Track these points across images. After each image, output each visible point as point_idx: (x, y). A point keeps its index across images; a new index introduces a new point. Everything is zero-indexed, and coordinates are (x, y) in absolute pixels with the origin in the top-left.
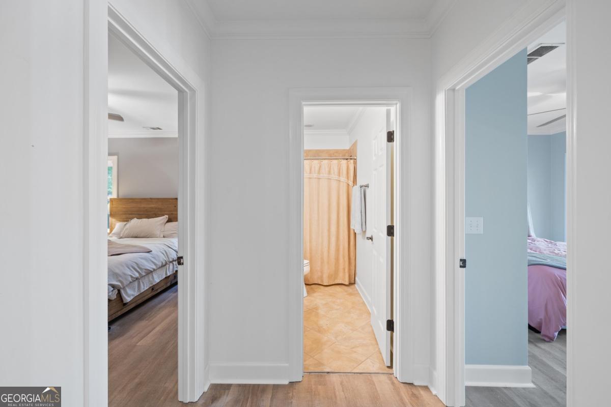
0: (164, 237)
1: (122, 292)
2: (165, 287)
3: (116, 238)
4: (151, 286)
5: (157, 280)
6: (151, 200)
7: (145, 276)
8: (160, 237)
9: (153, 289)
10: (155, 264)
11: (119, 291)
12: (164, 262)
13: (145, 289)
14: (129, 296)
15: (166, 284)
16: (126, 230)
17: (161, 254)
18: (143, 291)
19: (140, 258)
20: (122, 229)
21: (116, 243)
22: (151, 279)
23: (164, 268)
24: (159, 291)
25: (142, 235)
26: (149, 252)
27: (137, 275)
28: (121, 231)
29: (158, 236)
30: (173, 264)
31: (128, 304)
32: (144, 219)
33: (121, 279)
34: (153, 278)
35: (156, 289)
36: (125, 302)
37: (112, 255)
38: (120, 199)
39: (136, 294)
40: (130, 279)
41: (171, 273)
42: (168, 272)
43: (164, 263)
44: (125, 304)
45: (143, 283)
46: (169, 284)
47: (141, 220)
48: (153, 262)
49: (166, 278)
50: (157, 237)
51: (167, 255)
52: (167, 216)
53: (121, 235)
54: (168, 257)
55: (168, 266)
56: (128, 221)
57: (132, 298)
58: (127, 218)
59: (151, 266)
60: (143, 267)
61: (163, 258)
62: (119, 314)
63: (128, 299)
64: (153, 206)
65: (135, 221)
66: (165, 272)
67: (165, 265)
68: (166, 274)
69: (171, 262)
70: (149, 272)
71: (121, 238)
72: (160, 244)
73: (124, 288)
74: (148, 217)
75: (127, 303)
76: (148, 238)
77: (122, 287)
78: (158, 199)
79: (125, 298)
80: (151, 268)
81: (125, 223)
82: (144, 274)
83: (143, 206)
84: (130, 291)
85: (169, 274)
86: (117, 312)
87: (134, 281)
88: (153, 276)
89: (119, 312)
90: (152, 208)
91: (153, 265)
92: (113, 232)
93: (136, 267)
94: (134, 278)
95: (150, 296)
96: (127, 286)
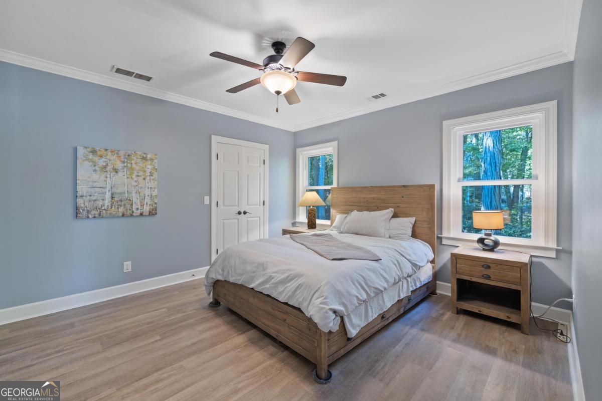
0: (390, 237)
1: (346, 320)
2: (397, 315)
3: (336, 232)
4: (381, 312)
5: (388, 305)
6: (372, 189)
7: (373, 297)
8: (384, 237)
9: (383, 317)
10: (387, 281)
11: (342, 318)
12: (397, 278)
13: (374, 318)
14: (354, 327)
15: (399, 310)
16: (346, 223)
17: (394, 265)
18: (372, 320)
19: (367, 268)
20: (342, 222)
21: (337, 240)
22: (381, 302)
23: (396, 286)
24: (390, 320)
25: (363, 232)
26: (378, 260)
27: (365, 296)
28: (341, 225)
29: (383, 235)
30: (407, 281)
31: (352, 340)
32: (366, 212)
33: (344, 300)
34: (383, 301)
35: (387, 317)
36: (349, 336)
37: (333, 259)
38: (340, 188)
39: (363, 324)
40: (356, 302)
41: (405, 295)
42: (401, 293)
43: (397, 280)
44: (349, 339)
45: (371, 307)
46: (402, 311)
47: (361, 213)
48: (384, 278)
49: (398, 301)
50: (381, 237)
51: (400, 268)
52: (393, 209)
53: (342, 230)
54: (401, 270)
55: (401, 283)
56: (348, 213)
57: (358, 329)
58: (346, 210)
59: (381, 284)
60: (371, 284)
61: (395, 272)
62: (342, 352)
63: (353, 332)
64: (375, 196)
65: (355, 214)
66: (397, 292)
67: (398, 282)
68: (399, 296)
69: (405, 278)
70: (379, 292)
71: (341, 233)
72: (388, 248)
73: (349, 316)
74: (370, 209)
75: (352, 338)
76: (370, 236)
77: (346, 314)
78: (381, 187)
79: (350, 331)
80: (381, 286)
81: (345, 215)
82: (372, 295)
83: (363, 196)
84: (356, 321)
85: (402, 296)
86: (340, 349)
87: (360, 304)
88: (383, 298)
89: (342, 350)
90: (373, 198)
91: (384, 281)
92: (333, 225)
93: (363, 283)
94: (361, 300)
95: (379, 326)
96: (352, 312)
